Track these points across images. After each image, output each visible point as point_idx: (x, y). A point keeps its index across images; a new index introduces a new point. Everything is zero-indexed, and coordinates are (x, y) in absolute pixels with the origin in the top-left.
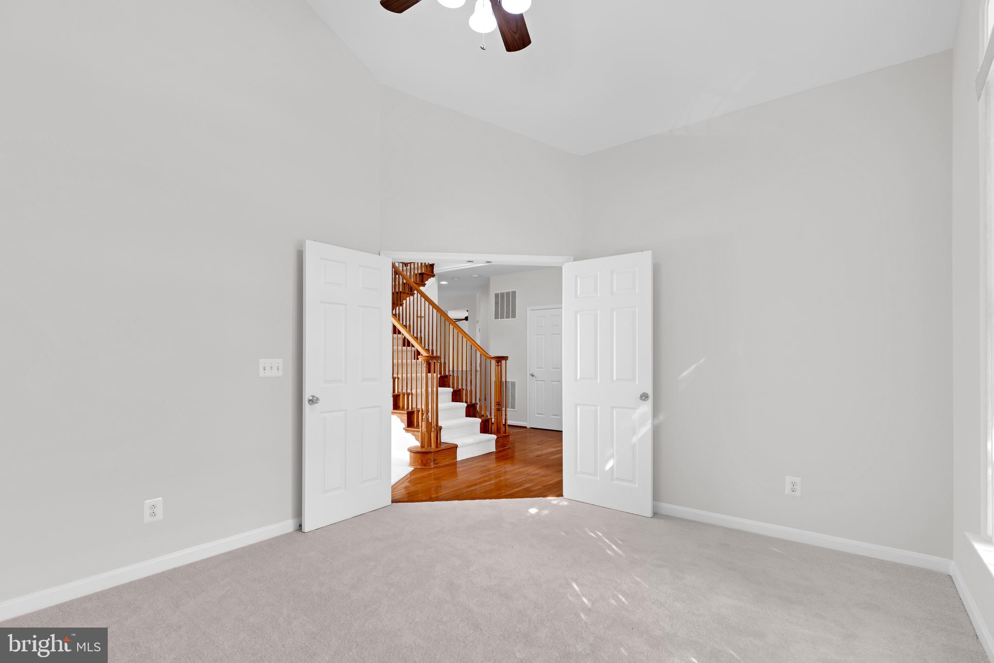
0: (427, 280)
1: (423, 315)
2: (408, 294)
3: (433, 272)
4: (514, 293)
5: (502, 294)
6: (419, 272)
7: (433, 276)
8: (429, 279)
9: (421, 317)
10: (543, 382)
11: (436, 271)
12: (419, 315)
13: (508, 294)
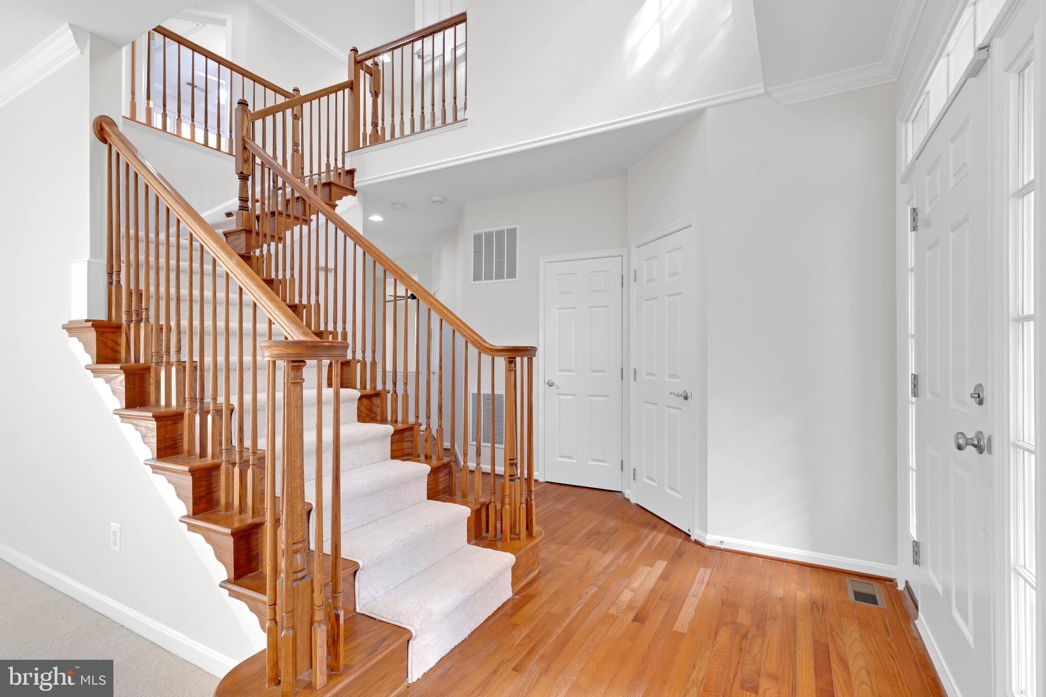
0: (340, 198)
1: (331, 265)
2: (296, 218)
3: (353, 185)
4: (512, 233)
5: (489, 235)
6: (323, 181)
7: (354, 192)
8: (344, 197)
9: (326, 269)
10: (573, 397)
11: (358, 183)
12: (322, 264)
13: (500, 234)
